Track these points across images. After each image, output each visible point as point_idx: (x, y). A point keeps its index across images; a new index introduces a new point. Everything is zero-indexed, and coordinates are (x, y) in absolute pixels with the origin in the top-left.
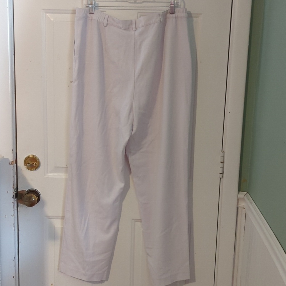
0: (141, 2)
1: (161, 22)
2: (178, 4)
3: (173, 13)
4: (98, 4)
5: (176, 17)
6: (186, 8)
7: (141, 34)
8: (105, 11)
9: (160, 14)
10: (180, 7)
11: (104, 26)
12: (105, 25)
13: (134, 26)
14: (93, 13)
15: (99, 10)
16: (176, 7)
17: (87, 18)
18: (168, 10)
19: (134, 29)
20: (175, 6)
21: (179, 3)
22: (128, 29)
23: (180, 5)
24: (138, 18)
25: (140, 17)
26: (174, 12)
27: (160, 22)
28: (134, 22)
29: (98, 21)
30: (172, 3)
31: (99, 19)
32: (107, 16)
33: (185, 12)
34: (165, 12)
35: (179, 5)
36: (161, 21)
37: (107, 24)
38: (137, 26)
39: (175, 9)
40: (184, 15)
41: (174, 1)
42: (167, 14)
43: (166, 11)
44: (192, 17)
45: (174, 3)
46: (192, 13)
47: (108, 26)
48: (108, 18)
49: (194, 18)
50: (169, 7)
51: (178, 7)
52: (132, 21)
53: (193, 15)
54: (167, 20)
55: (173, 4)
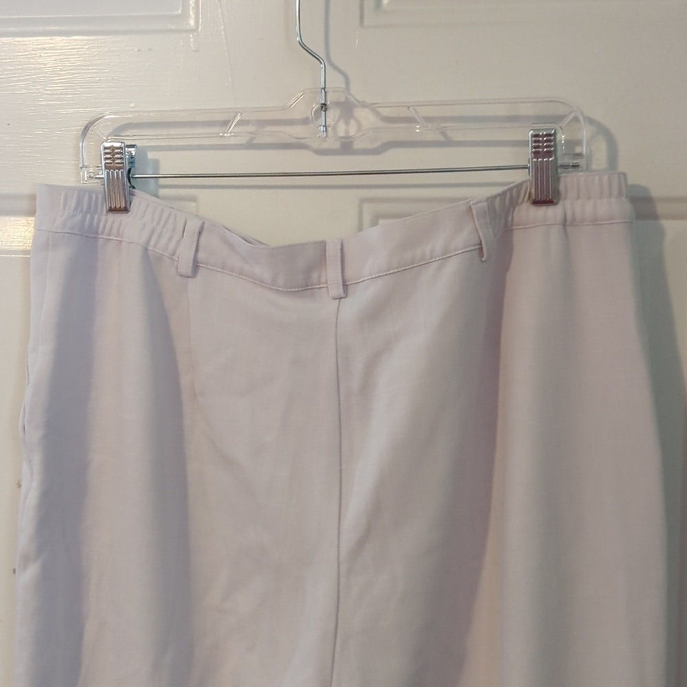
0: (377, 145)
1: (481, 249)
2: (578, 150)
3: (545, 197)
4: (156, 163)
5: (565, 220)
6: (622, 168)
7: (375, 314)
8: (194, 199)
9: (474, 212)
10: (588, 169)
11: (181, 275)
12: (186, 266)
13: (332, 274)
14: (125, 210)
15: (162, 192)
16: (565, 167)
17: (97, 233)
18: (519, 186)
19: (338, 290)
20: (560, 162)
21: (579, 143)
22: (304, 286)
23: (590, 158)
24: (360, 228)
25: (374, 223)
26: (557, 193)
27: (476, 253)
28: (332, 251)
29: (146, 249)
30: (544, 146)
31: (152, 242)
32: (198, 224)
33: (620, 194)
34: (504, 193)
35: (580, 155)
36: (481, 244)
37: (196, 265)
38: (349, 273)
39: (558, 179)
40: (614, 207)
41: (555, 134)
42: (514, 203)
43: (511, 189)
44: (654, 216)
45: (555, 145)
46: (655, 192)
47: (202, 272)
48: (200, 233)
49: (667, 224)
50: (525, 167)
51: (576, 166)
52: (322, 246)
53: (661, 208)
54: (518, 237)
55: (549, 154)
